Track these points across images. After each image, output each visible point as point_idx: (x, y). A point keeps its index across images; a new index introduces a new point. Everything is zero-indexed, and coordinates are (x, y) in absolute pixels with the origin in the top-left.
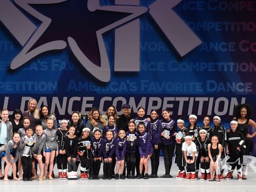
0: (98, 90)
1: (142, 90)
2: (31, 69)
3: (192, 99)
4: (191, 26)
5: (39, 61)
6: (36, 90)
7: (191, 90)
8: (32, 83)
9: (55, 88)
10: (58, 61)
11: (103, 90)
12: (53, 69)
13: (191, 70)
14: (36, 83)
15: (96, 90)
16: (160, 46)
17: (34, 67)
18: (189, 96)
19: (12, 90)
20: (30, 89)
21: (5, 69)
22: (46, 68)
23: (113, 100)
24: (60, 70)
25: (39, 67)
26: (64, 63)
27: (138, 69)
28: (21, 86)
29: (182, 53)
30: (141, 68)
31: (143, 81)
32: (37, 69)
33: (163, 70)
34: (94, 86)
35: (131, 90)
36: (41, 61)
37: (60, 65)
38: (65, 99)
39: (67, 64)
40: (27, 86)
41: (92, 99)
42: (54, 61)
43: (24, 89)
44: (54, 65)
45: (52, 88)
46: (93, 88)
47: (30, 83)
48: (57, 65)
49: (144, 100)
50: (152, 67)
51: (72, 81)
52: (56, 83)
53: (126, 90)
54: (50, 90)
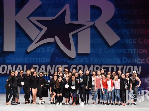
0: (70, 62)
1: (91, 62)
2: (37, 52)
3: (115, 66)
4: (115, 31)
5: (41, 48)
6: (40, 61)
7: (115, 62)
8: (38, 58)
9: (49, 60)
10: (50, 48)
11: (72, 62)
12: (48, 52)
13: (115, 52)
14: (40, 58)
15: (68, 62)
16: (100, 41)
17: (39, 51)
18: (114, 65)
19: (28, 61)
20: (37, 61)
21: (24, 52)
22: (45, 51)
23: (77, 67)
24: (51, 52)
25: (41, 50)
26: (53, 49)
27: (89, 52)
28: (32, 60)
29: (111, 44)
30: (91, 51)
31: (91, 58)
32: (40, 52)
33: (101, 52)
34: (68, 60)
35: (86, 62)
36: (42, 48)
37: (51, 50)
38: (54, 66)
39: (55, 50)
40: (35, 60)
41: (67, 66)
42: (48, 48)
43: (34, 61)
44: (48, 50)
45: (47, 61)
46: (67, 61)
47: (37, 59)
48: (50, 50)
49: (92, 67)
50: (96, 51)
51: (57, 58)
52: (49, 58)
53: (83, 62)
54: (46, 62)
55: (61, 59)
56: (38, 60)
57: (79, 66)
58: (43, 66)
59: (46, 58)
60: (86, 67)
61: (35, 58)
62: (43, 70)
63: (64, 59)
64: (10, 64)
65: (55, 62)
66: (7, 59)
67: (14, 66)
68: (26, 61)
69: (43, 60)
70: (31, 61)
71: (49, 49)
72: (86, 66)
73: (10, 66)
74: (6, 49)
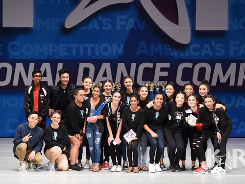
55: (153, 46)
56: (93, 49)
57: (198, 66)
58: (106, 66)
59: (115, 46)
60: (218, 67)
61: (86, 45)
62: (105, 75)
63: (160, 46)
64: (19, 61)
65: (137, 54)
66: (12, 46)
67: (32, 66)
68: (63, 53)
69: (106, 50)
70: (74, 53)
71: (121, 20)
72: (217, 64)
73: (20, 67)
74: (8, 22)
